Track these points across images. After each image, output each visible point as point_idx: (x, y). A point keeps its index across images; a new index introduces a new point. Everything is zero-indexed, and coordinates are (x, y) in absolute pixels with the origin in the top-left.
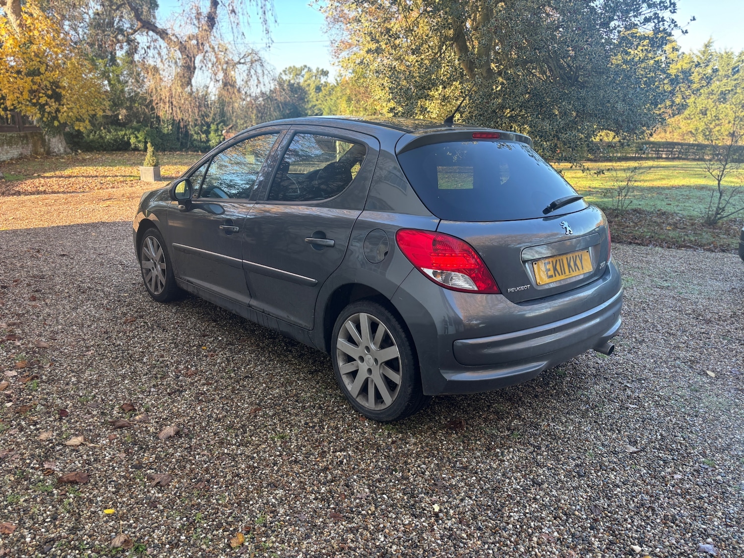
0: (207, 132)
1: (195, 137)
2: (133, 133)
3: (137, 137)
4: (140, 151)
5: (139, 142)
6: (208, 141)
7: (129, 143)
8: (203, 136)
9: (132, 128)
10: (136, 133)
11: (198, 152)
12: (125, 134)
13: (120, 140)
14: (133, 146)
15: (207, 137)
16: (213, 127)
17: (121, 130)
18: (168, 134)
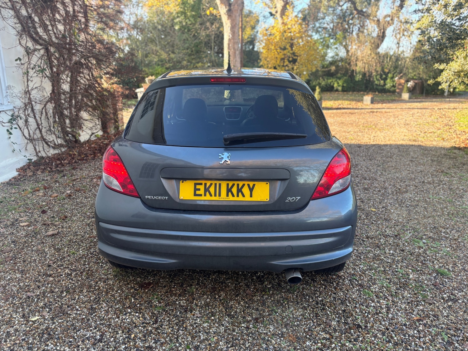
0: (385, 79)
1: (376, 82)
2: (336, 81)
3: (338, 83)
4: (339, 91)
5: (339, 86)
6: (385, 85)
7: (333, 87)
8: (382, 82)
9: (337, 78)
10: (338, 80)
11: (375, 92)
12: (332, 81)
13: (329, 85)
14: (335, 89)
15: (385, 82)
16: (390, 75)
17: (330, 79)
18: (359, 81)
